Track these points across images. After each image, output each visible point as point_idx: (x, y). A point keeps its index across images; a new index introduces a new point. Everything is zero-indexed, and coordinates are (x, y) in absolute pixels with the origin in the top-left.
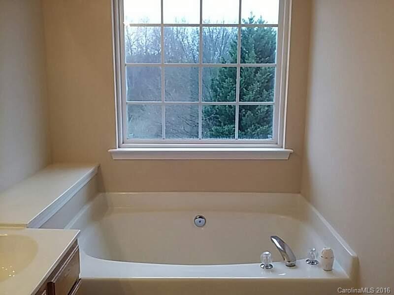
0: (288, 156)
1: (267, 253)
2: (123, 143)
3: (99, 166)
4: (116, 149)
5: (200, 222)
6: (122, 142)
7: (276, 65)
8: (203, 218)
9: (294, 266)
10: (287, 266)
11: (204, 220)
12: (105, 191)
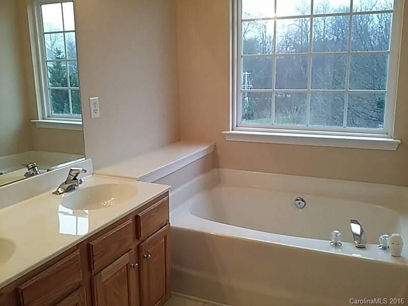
0: (397, 147)
1: (338, 232)
2: (237, 126)
3: (215, 146)
4: (229, 131)
5: (300, 203)
6: (235, 126)
7: (389, 52)
8: (303, 201)
9: (365, 247)
10: (356, 247)
11: (304, 203)
12: (219, 168)
